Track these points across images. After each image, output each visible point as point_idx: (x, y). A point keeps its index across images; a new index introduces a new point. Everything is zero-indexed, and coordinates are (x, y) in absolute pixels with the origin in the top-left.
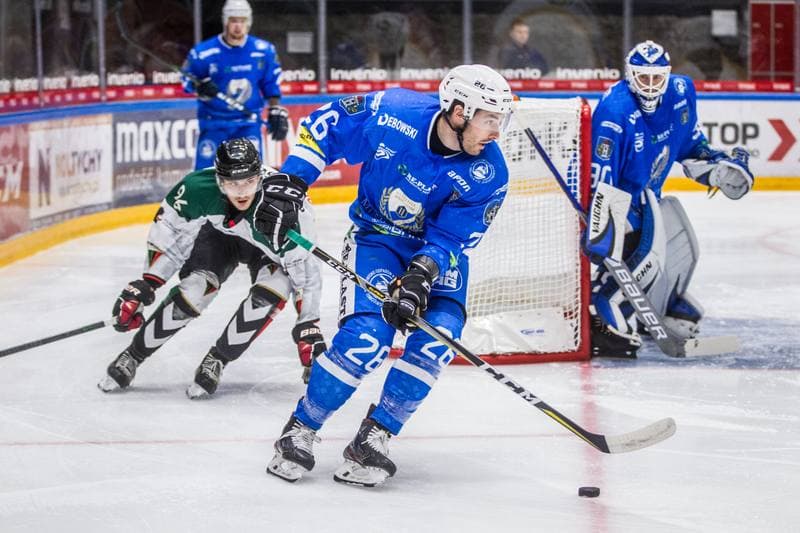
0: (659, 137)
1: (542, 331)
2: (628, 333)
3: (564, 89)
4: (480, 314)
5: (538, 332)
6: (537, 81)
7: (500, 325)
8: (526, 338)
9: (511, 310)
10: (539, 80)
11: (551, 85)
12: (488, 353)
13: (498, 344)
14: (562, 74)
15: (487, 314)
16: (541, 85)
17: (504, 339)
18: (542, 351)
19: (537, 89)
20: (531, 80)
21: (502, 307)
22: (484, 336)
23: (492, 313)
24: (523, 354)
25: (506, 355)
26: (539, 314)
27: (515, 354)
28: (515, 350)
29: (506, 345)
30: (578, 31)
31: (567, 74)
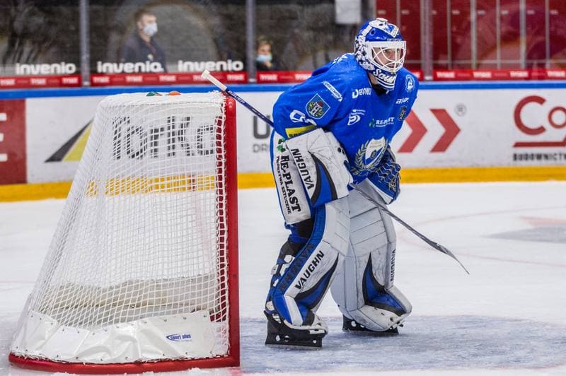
0: (378, 122)
1: (188, 336)
2: (304, 324)
3: (187, 83)
4: (123, 321)
5: (184, 337)
6: (156, 75)
7: (144, 331)
8: (172, 344)
9: (155, 315)
10: (161, 74)
11: (173, 78)
12: (133, 361)
13: (143, 351)
14: (183, 67)
15: (129, 320)
16: (163, 78)
17: (149, 346)
18: (189, 357)
19: (158, 83)
20: (151, 74)
21: (147, 313)
22: (127, 344)
23: (136, 319)
24: (170, 360)
25: (151, 362)
26: (185, 318)
27: (161, 361)
28: (161, 357)
29: (152, 352)
30: (196, 21)
31: (189, 66)
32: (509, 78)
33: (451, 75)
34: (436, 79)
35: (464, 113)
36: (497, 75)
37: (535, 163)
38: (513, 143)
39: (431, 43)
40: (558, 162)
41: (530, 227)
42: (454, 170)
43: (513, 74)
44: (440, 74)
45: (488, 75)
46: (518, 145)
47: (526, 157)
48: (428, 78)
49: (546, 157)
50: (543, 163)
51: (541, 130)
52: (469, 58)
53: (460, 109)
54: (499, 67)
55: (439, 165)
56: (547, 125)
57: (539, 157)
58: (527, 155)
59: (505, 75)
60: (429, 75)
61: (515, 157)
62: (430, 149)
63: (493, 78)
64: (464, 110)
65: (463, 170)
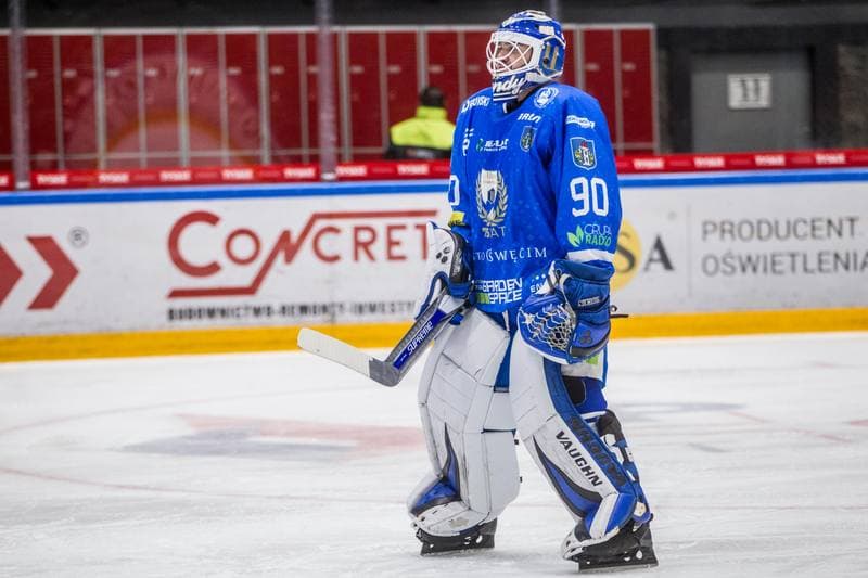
32: (158, 183)
33: (61, 179)
34: (35, 186)
35: (84, 244)
36: (139, 177)
37: (205, 324)
38: (167, 291)
39: (27, 126)
40: (243, 320)
41: (190, 431)
42: (70, 338)
43: (166, 176)
44: (42, 179)
45: (123, 178)
46: (176, 294)
47: (190, 314)
48: (22, 185)
49: (223, 312)
50: (218, 323)
51: (213, 268)
52: (93, 148)
53: (77, 235)
54: (144, 165)
55: (45, 331)
56: (223, 260)
57: (211, 313)
58: (190, 311)
59: (151, 177)
60: (24, 180)
61: (171, 314)
62: (29, 305)
63: (132, 183)
64: (84, 238)
65: (84, 338)
